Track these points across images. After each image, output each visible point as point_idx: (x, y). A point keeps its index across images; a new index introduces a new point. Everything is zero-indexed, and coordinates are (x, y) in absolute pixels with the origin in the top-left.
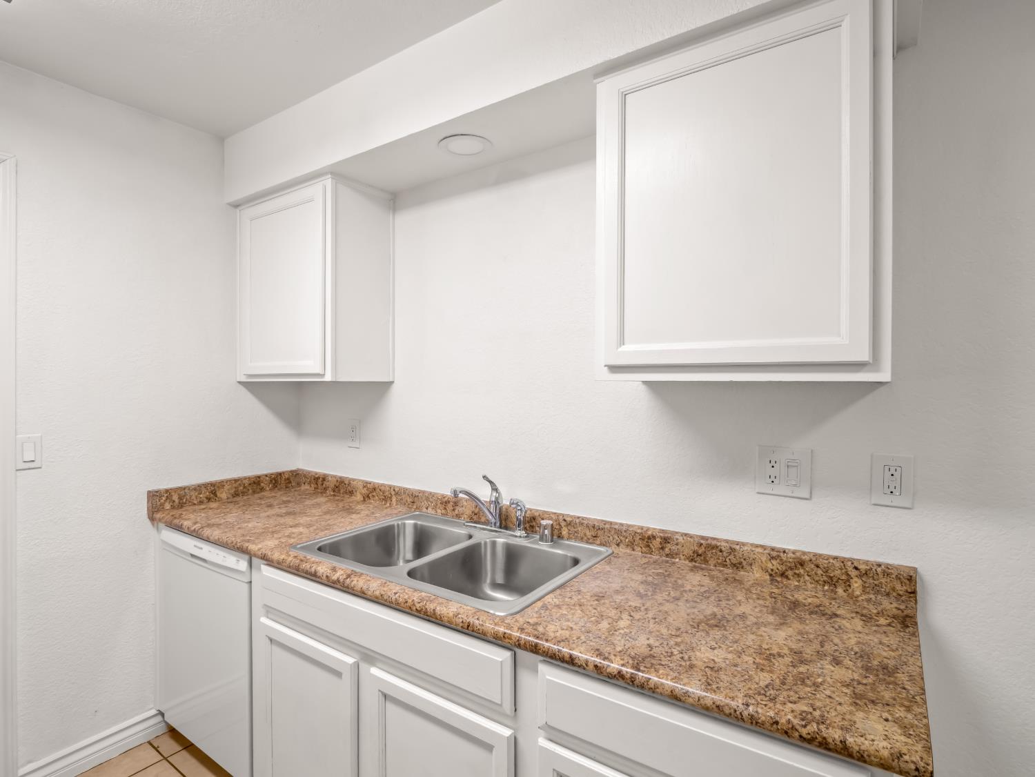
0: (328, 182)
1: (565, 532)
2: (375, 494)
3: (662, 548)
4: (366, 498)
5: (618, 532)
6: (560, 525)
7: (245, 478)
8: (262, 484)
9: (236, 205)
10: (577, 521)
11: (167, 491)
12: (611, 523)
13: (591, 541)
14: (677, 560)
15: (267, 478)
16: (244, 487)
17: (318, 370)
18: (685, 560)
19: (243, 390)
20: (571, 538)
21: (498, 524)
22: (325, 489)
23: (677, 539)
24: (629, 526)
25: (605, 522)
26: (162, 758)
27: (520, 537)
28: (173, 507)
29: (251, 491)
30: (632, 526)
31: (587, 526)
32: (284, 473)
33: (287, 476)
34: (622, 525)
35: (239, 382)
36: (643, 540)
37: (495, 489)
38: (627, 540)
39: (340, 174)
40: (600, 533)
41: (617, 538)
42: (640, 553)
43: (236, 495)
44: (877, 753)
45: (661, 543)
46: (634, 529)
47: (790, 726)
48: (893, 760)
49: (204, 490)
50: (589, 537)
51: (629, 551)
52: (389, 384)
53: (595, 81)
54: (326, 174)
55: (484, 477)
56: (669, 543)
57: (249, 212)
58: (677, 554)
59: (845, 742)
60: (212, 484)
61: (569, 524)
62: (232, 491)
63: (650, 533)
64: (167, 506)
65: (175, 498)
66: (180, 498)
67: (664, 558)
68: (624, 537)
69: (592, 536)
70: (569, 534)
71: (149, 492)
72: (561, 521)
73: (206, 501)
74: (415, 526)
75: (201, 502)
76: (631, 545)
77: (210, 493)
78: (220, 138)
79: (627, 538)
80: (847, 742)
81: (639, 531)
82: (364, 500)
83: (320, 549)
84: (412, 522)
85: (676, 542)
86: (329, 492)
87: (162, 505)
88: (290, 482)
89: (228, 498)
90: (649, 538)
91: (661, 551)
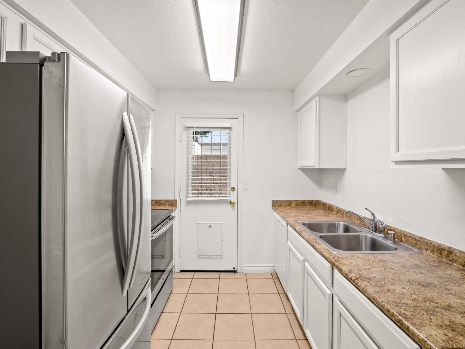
0: (317, 98)
1: (403, 239)
2: (339, 212)
3: (448, 256)
4: (337, 213)
5: (427, 244)
6: (402, 236)
7: (300, 200)
8: (306, 203)
9: (298, 111)
10: (409, 235)
11: (276, 201)
12: (424, 239)
13: (414, 246)
14: (456, 264)
15: (308, 202)
16: (300, 203)
17: (314, 165)
18: (460, 265)
19: (300, 171)
20: (406, 243)
21: (374, 230)
22: (326, 208)
23: (456, 253)
24: (433, 241)
25: (422, 238)
26: (272, 278)
27: (381, 237)
28: (278, 206)
29: (302, 205)
30: (434, 242)
31: (413, 238)
32: (314, 201)
33: (315, 202)
34: (429, 240)
35: (299, 169)
36: (438, 250)
37: (373, 215)
38: (431, 249)
39: (320, 95)
40: (418, 242)
41: (426, 247)
42: (437, 257)
43: (297, 205)
44: (418, 336)
45: (447, 253)
46: (435, 244)
47: (393, 314)
48: (423, 342)
49: (287, 202)
50: (414, 243)
51: (431, 254)
52: (345, 169)
53: (389, 37)
54: (316, 96)
55: (366, 209)
56: (451, 254)
57: (300, 113)
58: (455, 261)
59: (408, 327)
60: (289, 201)
61: (405, 236)
62: (296, 204)
63: (442, 247)
64: (276, 205)
65: (279, 203)
66: (280, 204)
67: (449, 262)
68: (429, 246)
69: (415, 243)
70: (405, 240)
71: (272, 200)
72: (402, 234)
73: (287, 206)
74: (344, 225)
75: (286, 206)
76: (433, 251)
77: (289, 203)
78: (293, 91)
79: (430, 247)
80: (409, 328)
81: (436, 245)
82: (336, 214)
83: (303, 224)
84: (343, 223)
85: (455, 254)
86: (327, 209)
87: (275, 205)
88: (316, 204)
89: (294, 206)
90: (441, 249)
91: (447, 258)
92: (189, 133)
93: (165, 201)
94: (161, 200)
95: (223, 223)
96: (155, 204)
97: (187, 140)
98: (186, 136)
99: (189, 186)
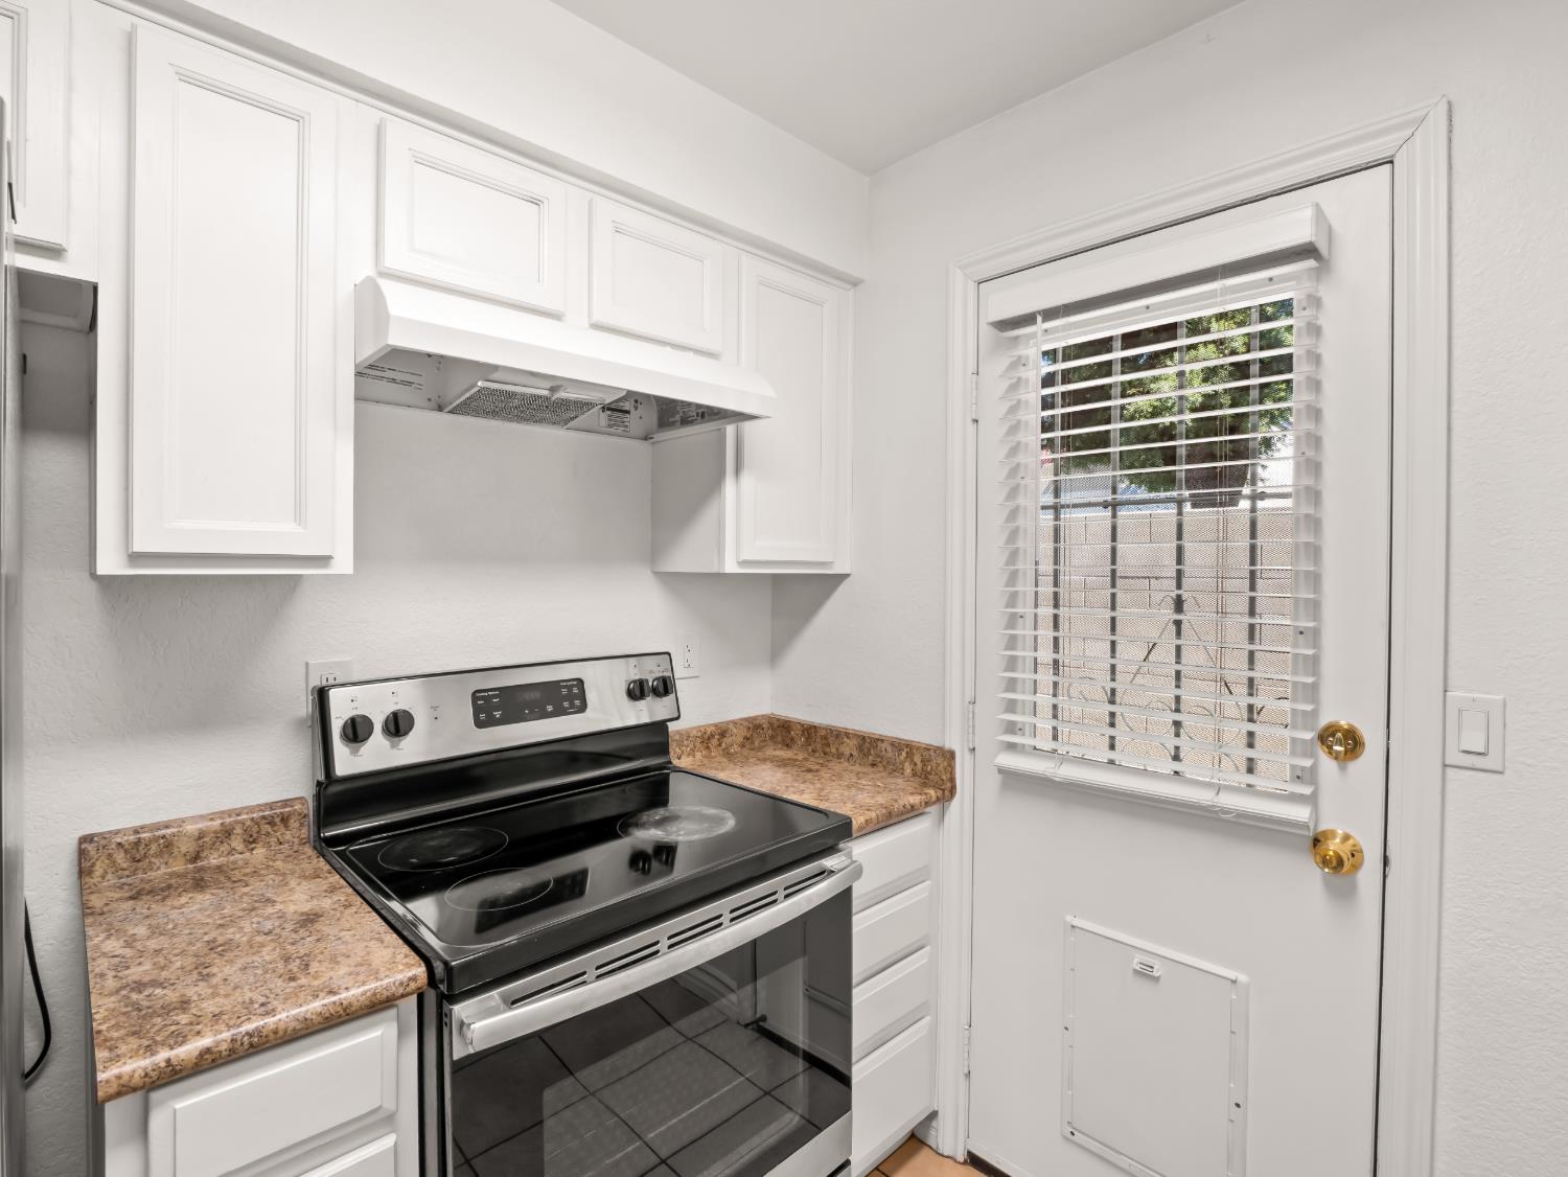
92: (1020, 362)
93: (899, 745)
94: (882, 741)
95: (1242, 978)
96: (855, 753)
97: (1009, 404)
98: (1006, 384)
99: (1020, 684)
